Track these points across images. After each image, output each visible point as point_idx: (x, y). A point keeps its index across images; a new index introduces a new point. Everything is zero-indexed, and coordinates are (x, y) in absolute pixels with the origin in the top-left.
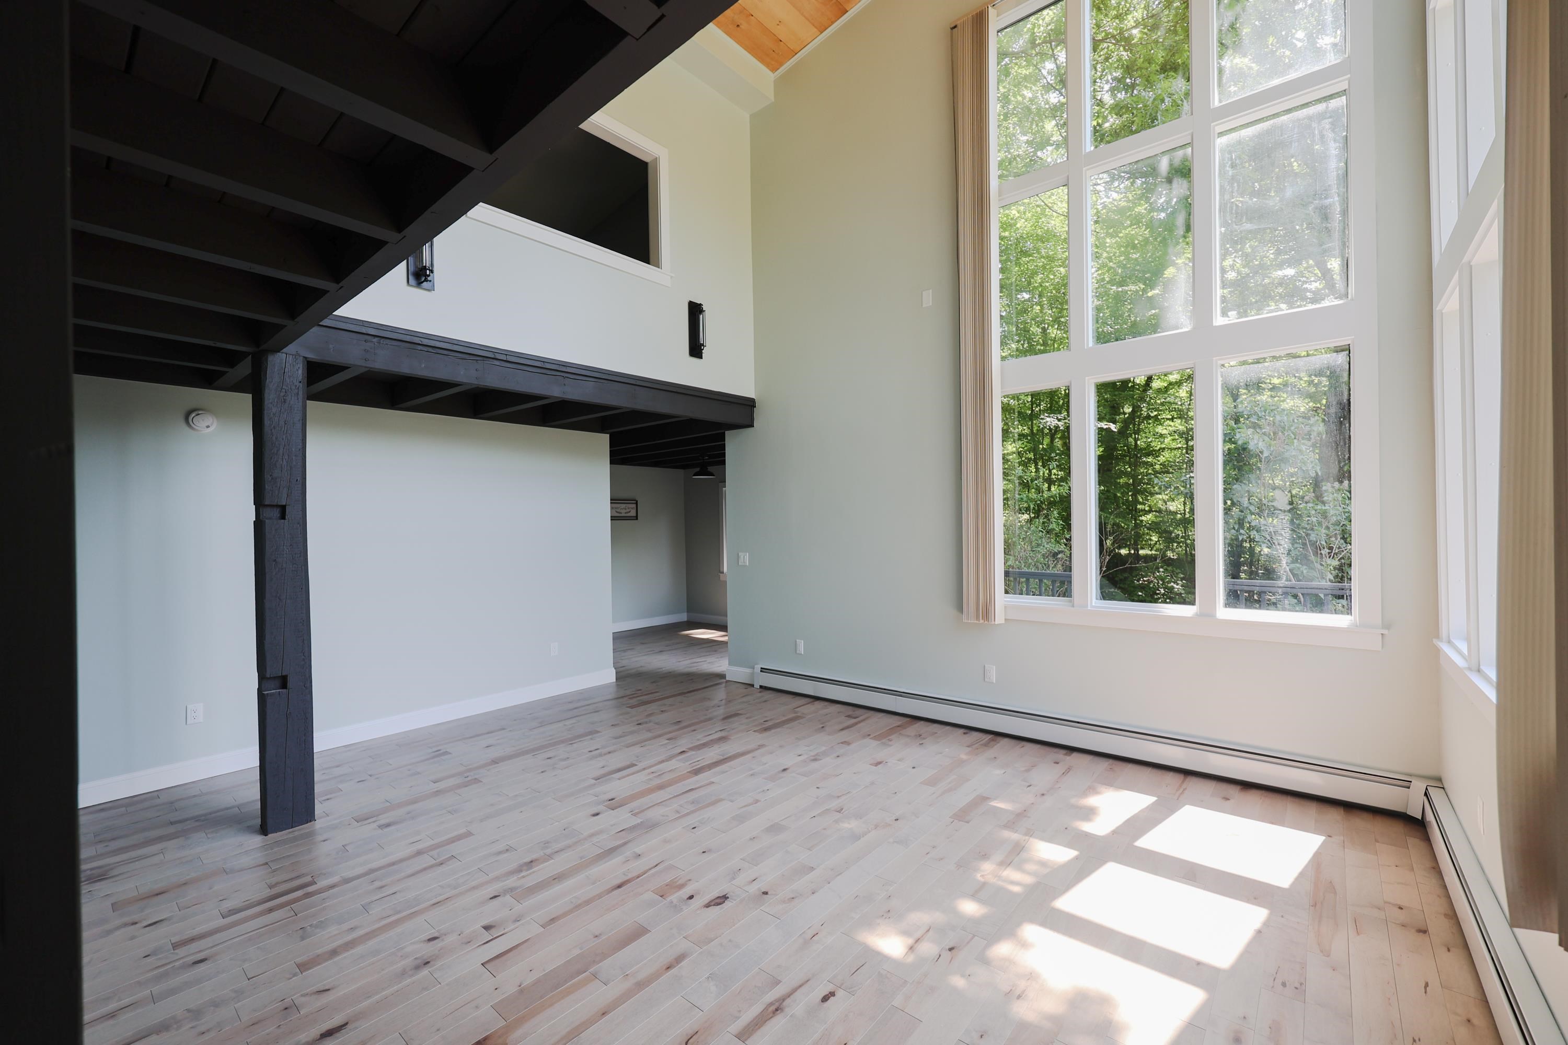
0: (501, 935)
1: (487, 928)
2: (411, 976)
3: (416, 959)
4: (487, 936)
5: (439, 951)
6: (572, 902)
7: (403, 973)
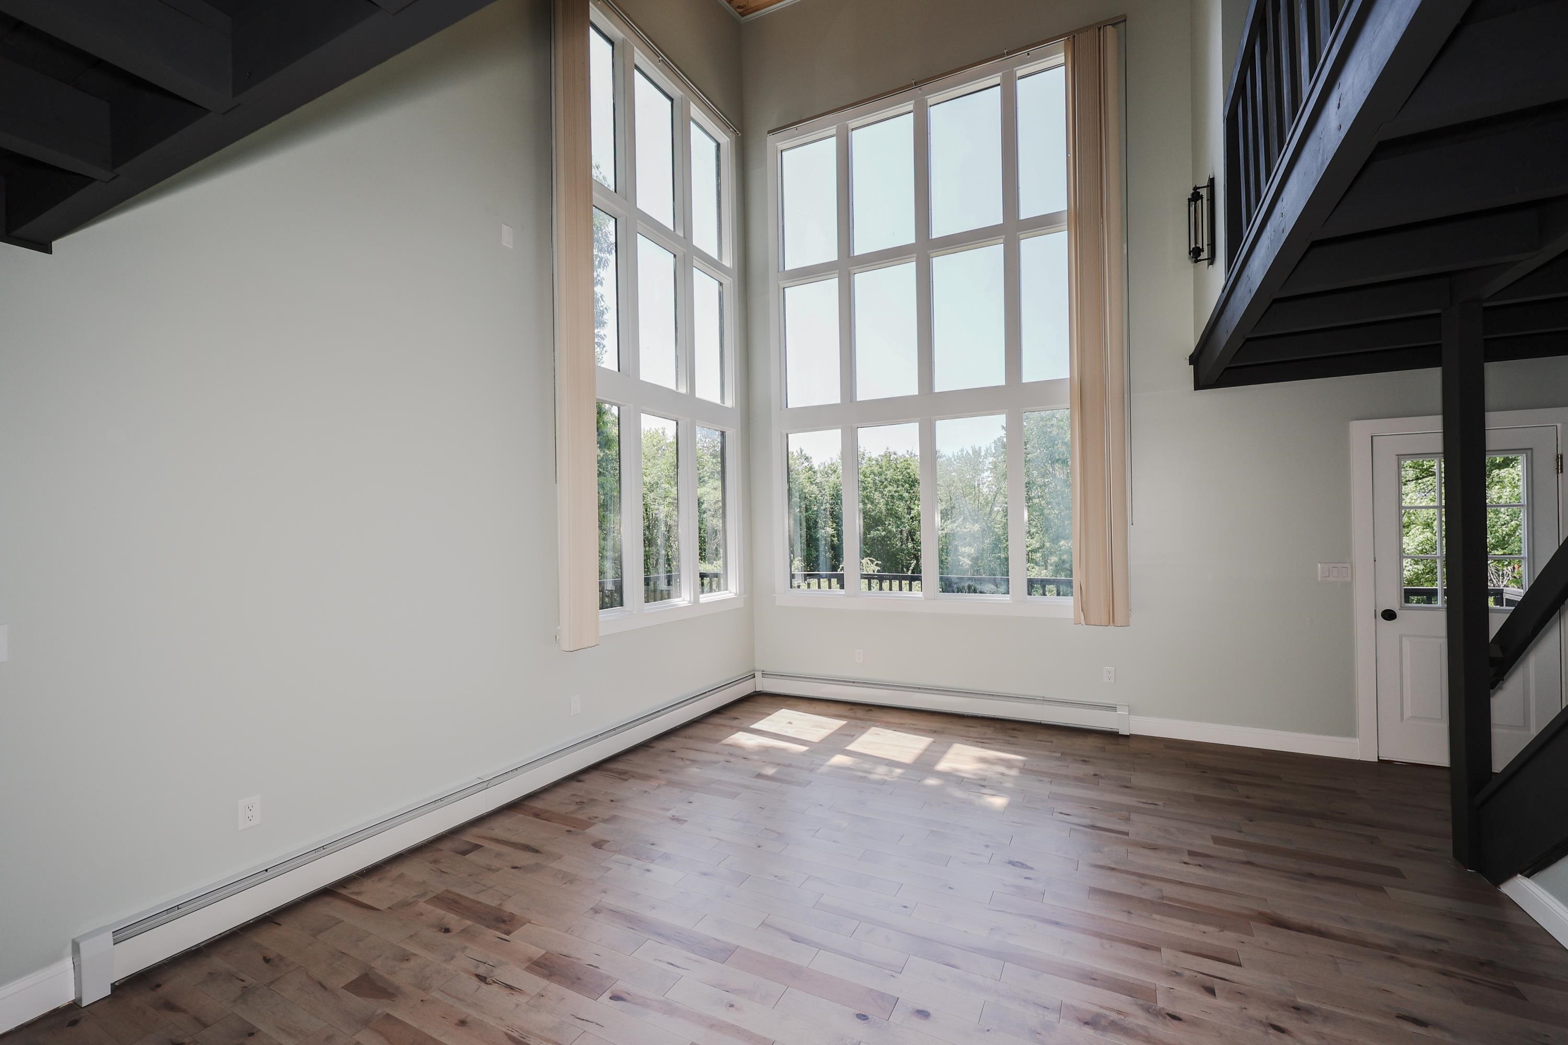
0: (1204, 974)
1: (1211, 991)
2: (1318, 1009)
3: (1306, 1022)
4: (1218, 985)
5: (1277, 1010)
6: (1111, 946)
7: (1327, 1018)
